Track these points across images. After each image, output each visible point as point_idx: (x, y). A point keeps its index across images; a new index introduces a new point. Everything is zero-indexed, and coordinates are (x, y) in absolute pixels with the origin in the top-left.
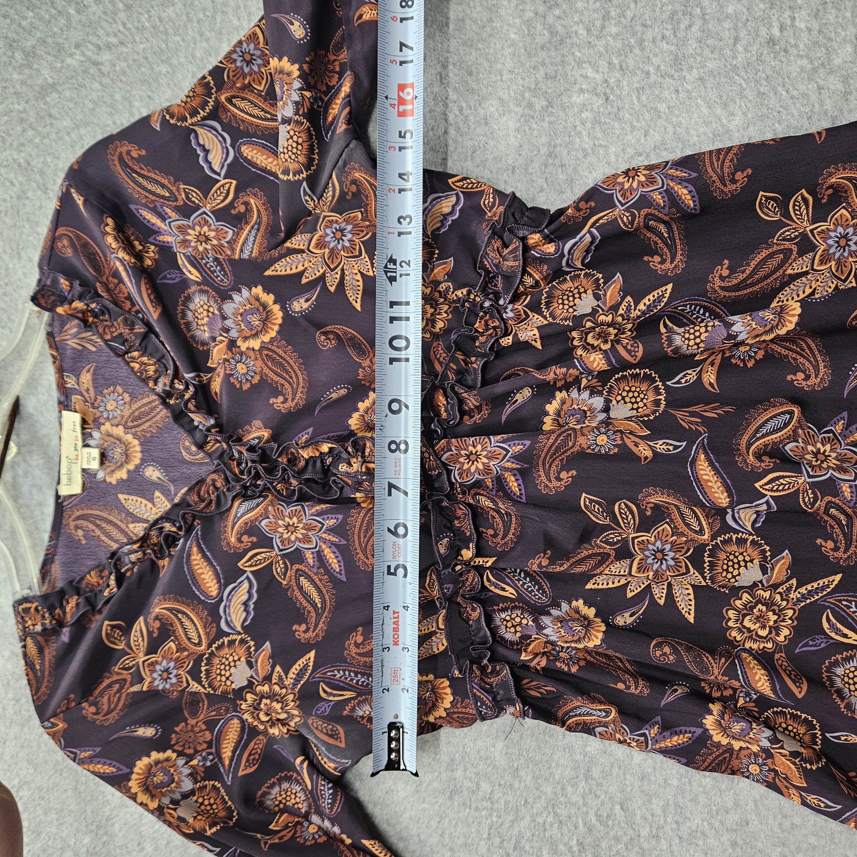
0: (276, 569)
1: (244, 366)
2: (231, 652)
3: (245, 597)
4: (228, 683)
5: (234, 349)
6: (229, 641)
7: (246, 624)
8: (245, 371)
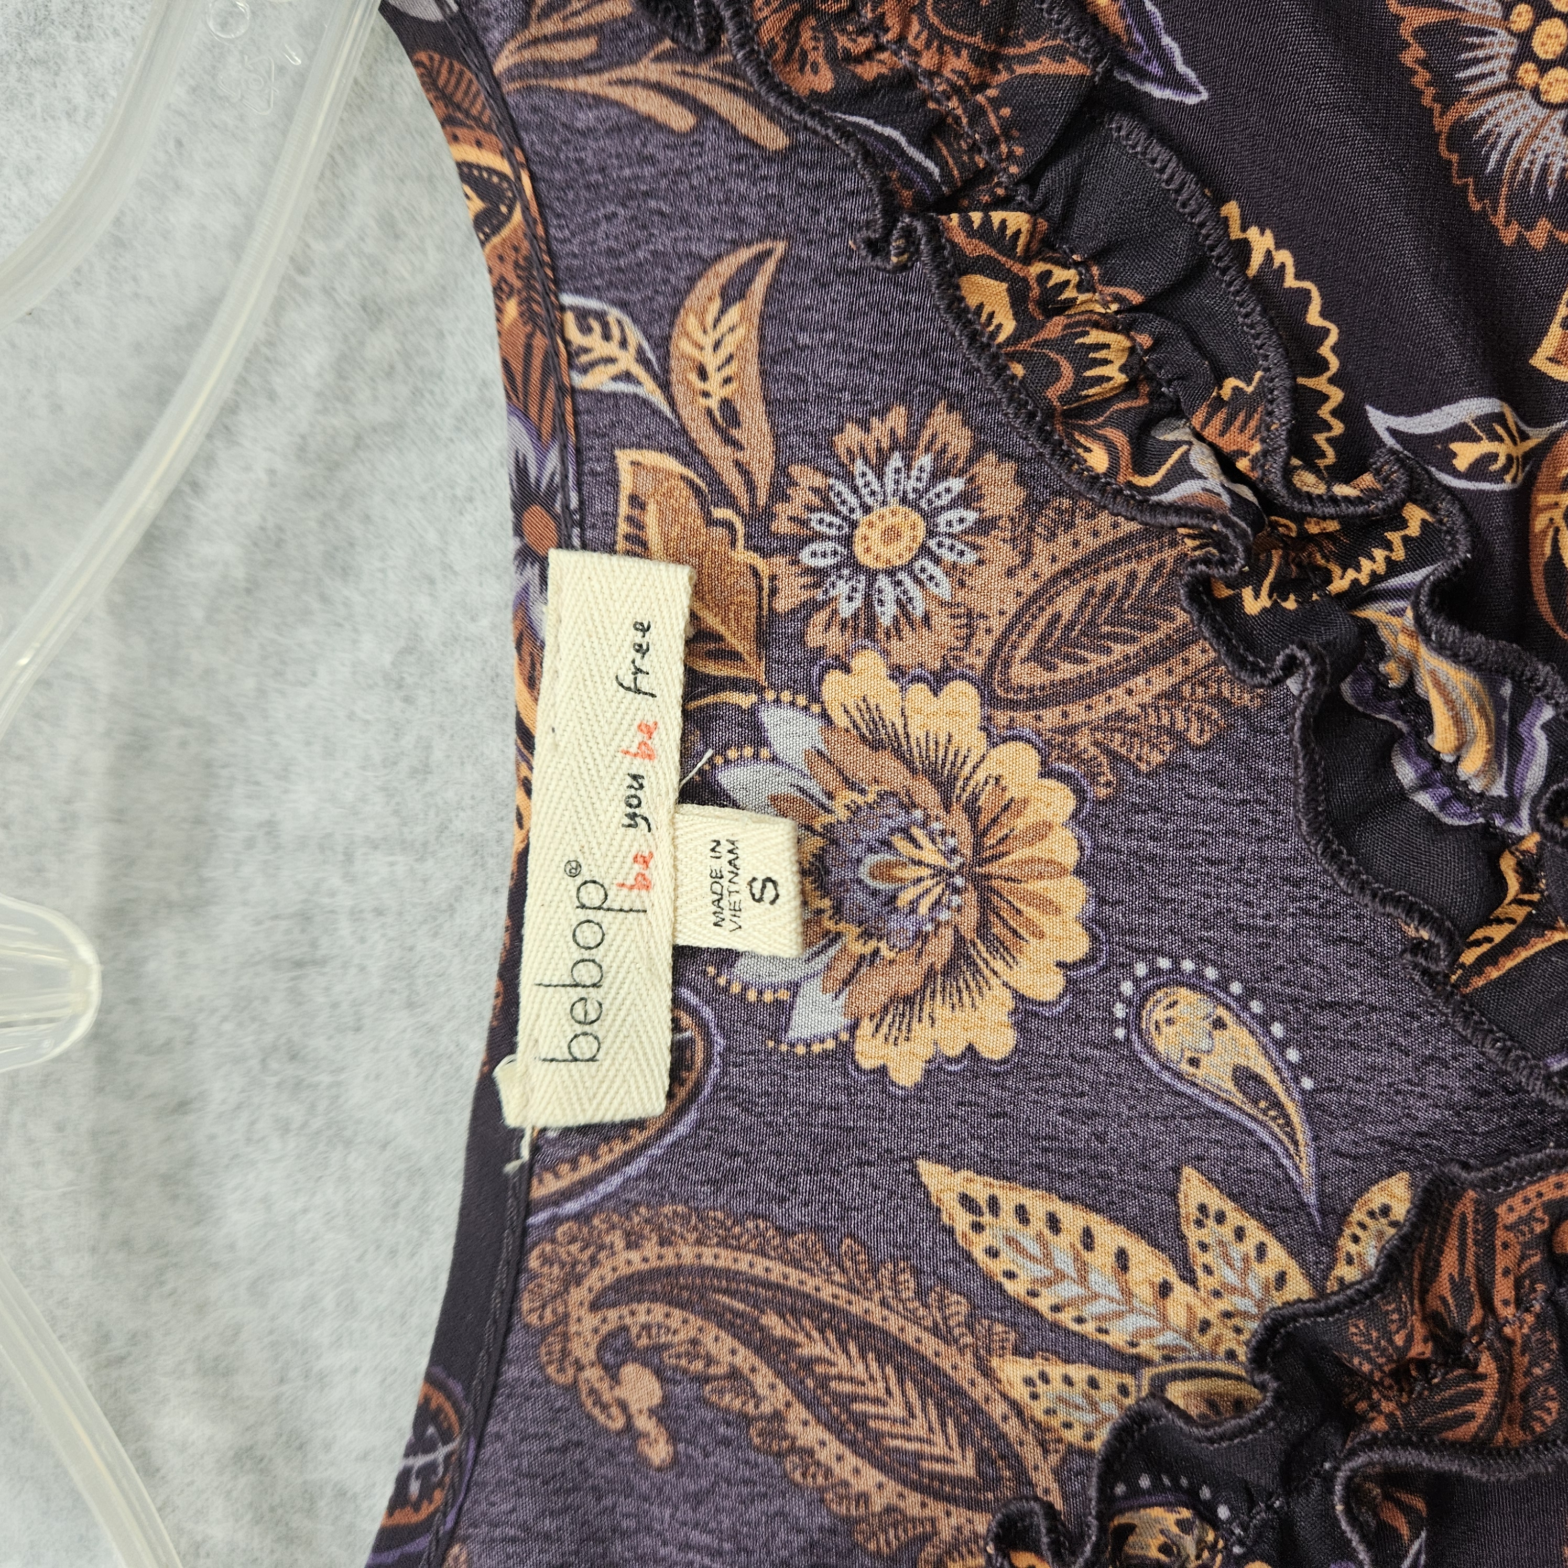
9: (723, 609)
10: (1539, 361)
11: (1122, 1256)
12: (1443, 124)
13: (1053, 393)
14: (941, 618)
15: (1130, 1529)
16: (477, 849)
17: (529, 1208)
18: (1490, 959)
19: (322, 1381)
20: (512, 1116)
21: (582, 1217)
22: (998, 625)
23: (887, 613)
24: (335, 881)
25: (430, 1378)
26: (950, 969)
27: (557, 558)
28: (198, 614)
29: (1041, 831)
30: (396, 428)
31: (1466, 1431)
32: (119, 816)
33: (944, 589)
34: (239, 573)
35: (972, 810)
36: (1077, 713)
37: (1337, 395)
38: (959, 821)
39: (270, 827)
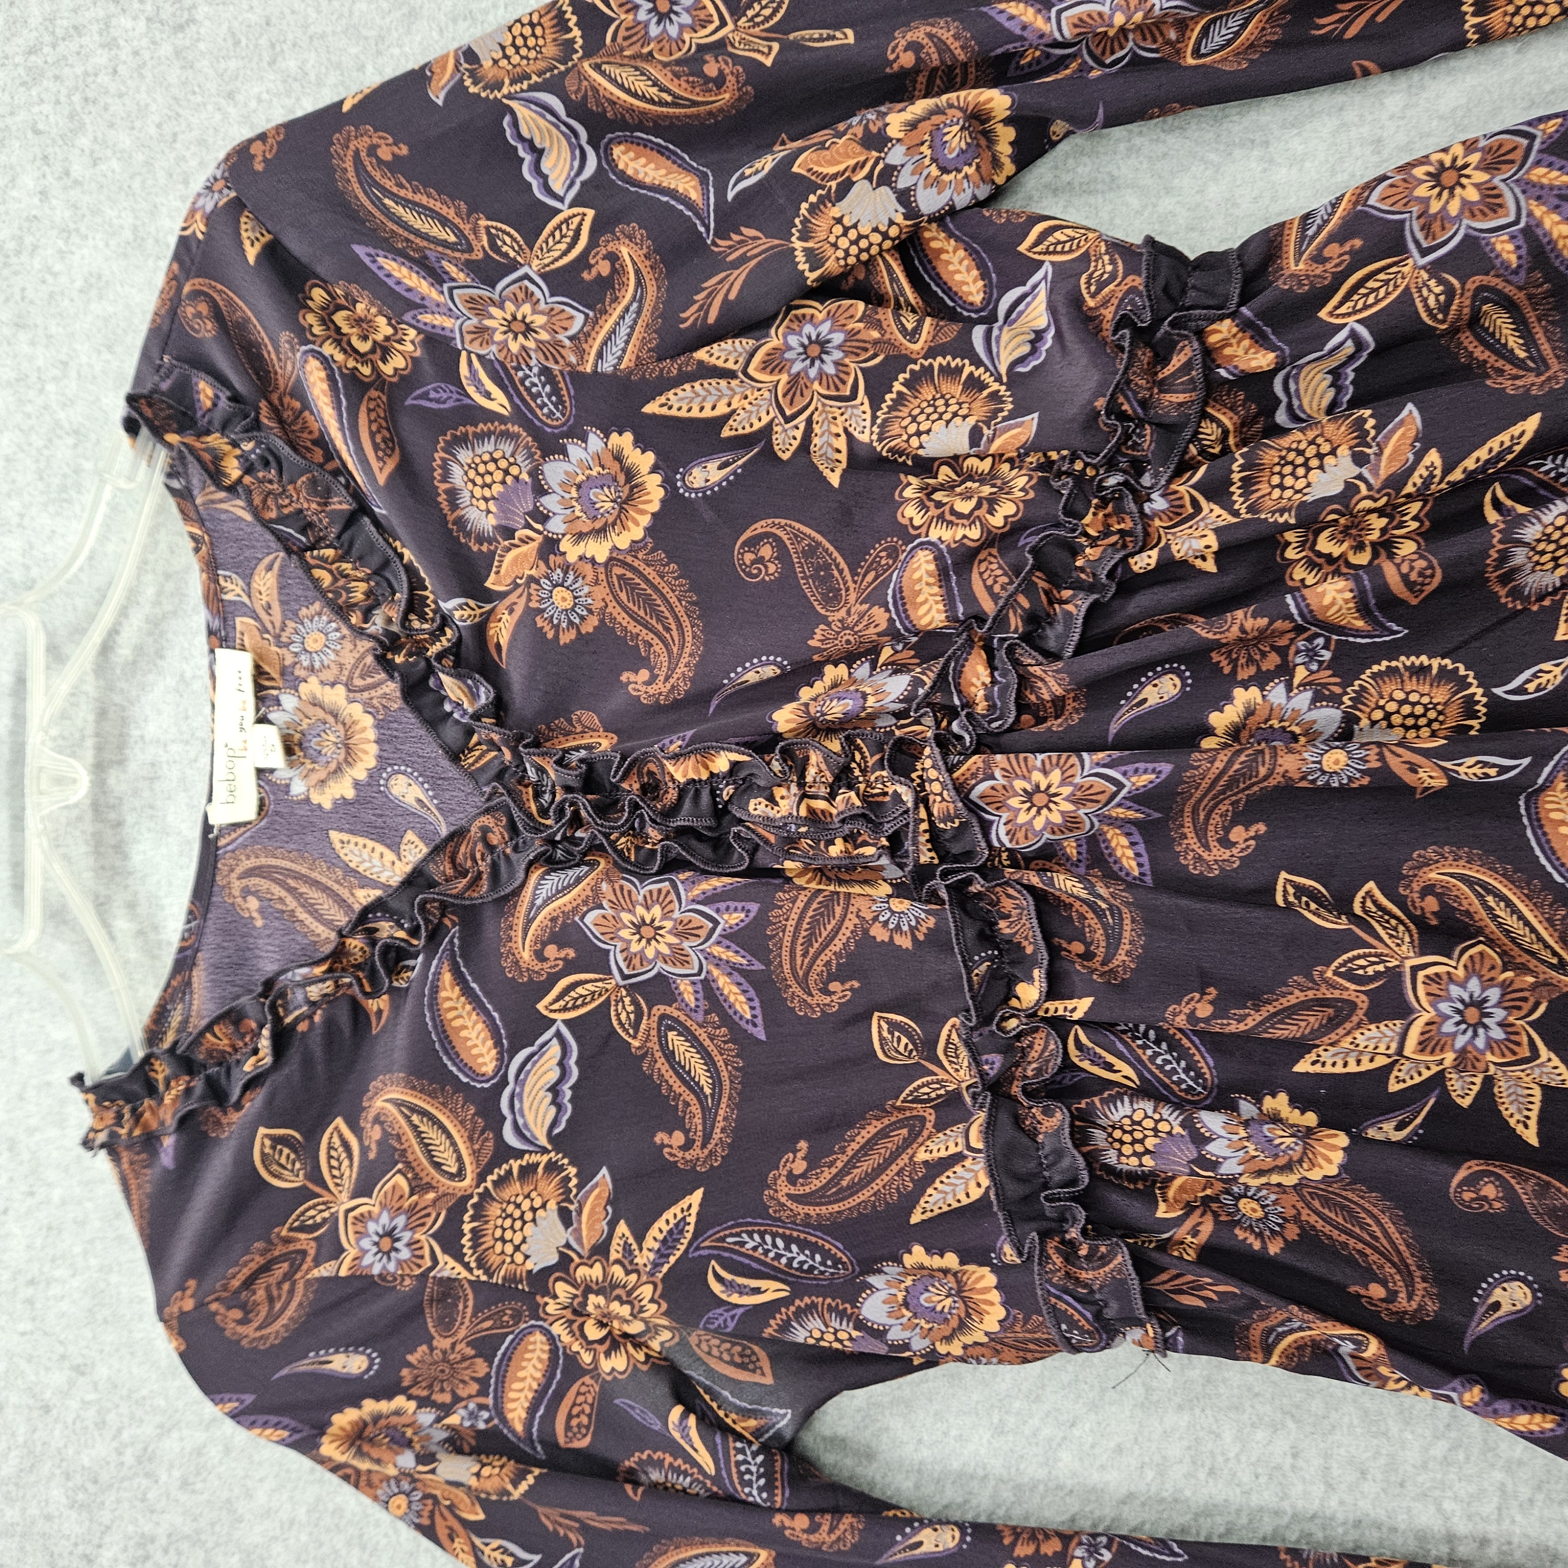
0: (618, 1015)
1: (568, 595)
2: (526, 1191)
3: (554, 1075)
4: (519, 1258)
5: (552, 557)
6: (521, 1166)
7: (557, 1131)
8: (568, 604)
9: (269, 665)
10: (488, 584)
11: (382, 856)
12: (451, 518)
13: (340, 601)
14: (333, 666)
15: (377, 930)
16: (204, 742)
17: (217, 849)
18: (476, 761)
19: (162, 908)
20: (211, 822)
21: (233, 851)
22: (349, 667)
23: (317, 665)
24: (161, 752)
25: (192, 903)
26: (335, 772)
27: (217, 651)
28: (118, 671)
29: (364, 730)
30: (175, 613)
31: (454, 892)
32: (97, 735)
33: (332, 656)
34: (130, 658)
35: (344, 724)
36: (373, 693)
37: (432, 597)
38: (340, 727)
39: (142, 737)
